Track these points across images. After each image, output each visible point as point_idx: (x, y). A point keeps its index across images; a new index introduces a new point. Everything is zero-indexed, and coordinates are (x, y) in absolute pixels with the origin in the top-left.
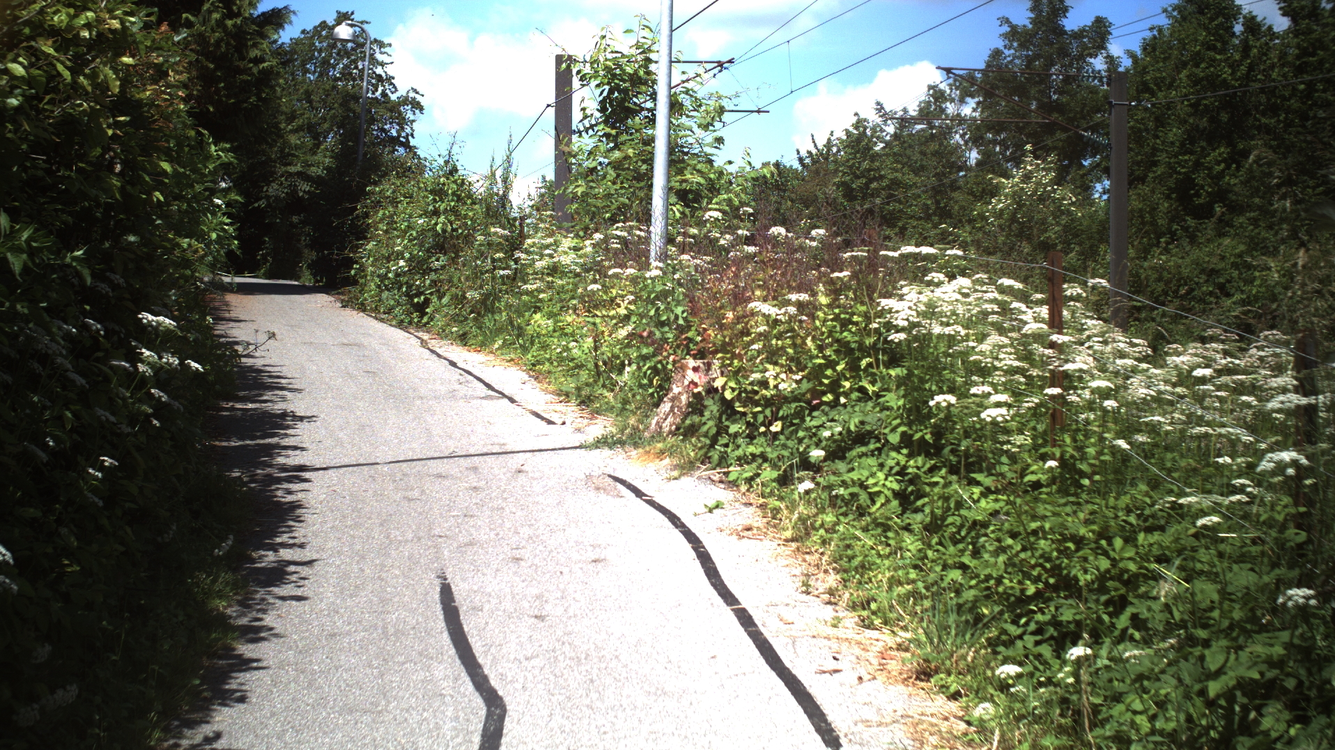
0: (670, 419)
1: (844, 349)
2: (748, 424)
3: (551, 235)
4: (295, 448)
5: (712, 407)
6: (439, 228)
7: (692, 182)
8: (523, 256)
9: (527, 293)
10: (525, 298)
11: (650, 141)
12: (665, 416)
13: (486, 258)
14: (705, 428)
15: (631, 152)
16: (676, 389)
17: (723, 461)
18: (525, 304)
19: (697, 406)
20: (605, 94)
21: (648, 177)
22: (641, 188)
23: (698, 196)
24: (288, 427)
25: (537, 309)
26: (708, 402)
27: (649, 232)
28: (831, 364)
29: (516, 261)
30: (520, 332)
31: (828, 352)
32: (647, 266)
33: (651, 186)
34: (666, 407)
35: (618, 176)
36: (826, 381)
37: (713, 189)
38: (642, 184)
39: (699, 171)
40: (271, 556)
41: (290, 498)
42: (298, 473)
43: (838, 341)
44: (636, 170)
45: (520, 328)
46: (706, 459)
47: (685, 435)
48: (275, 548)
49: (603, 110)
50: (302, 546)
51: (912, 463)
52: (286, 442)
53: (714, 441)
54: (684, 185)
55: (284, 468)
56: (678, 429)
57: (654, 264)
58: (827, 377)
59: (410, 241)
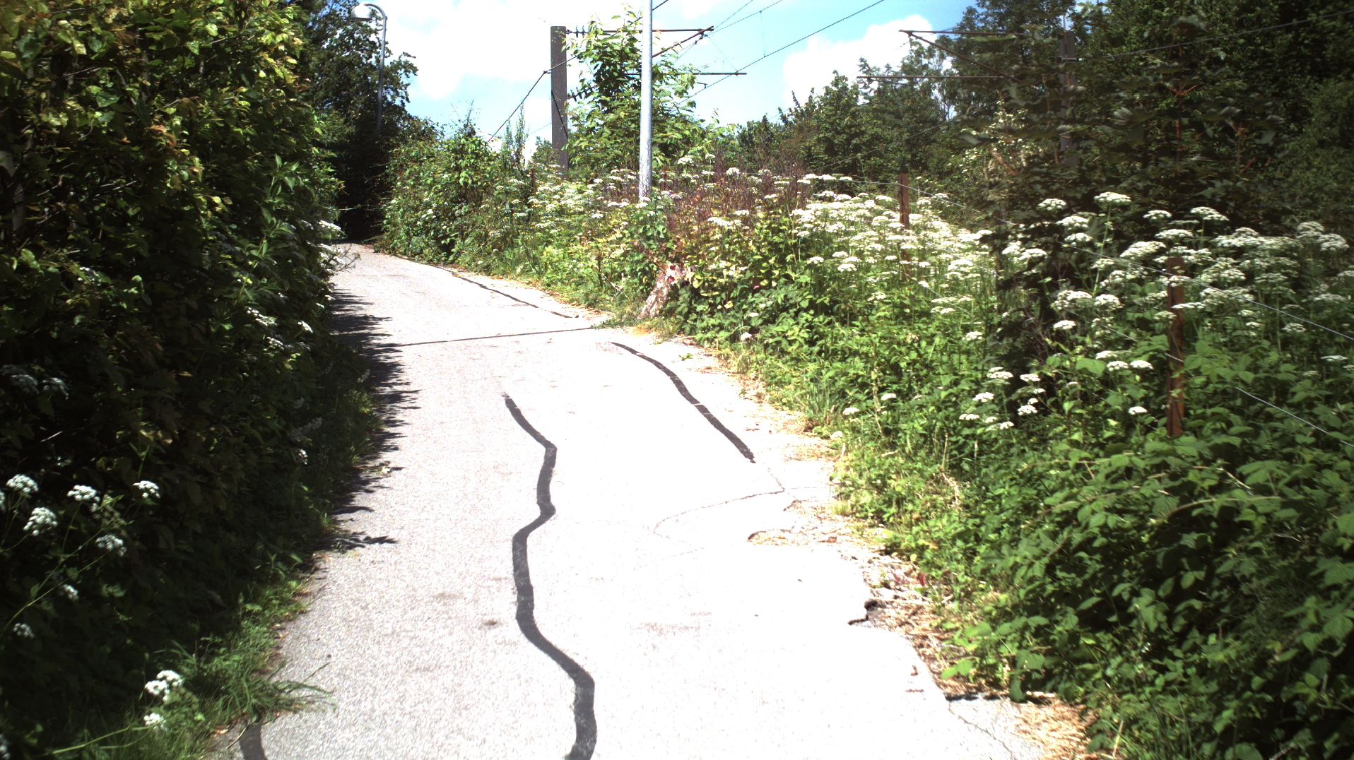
0: (655, 307)
1: (774, 247)
2: (710, 305)
3: (558, 183)
4: (383, 335)
5: (685, 294)
6: (461, 181)
7: (671, 139)
8: (536, 201)
9: (540, 230)
10: (539, 234)
11: (637, 105)
12: (652, 304)
13: (504, 204)
14: (679, 309)
15: (622, 115)
16: (659, 285)
17: (693, 330)
18: (538, 239)
19: (674, 294)
20: (599, 68)
21: (636, 133)
22: (631, 143)
23: (676, 148)
24: (372, 324)
25: (549, 243)
26: (682, 292)
27: (638, 176)
28: (766, 259)
29: (529, 206)
30: (535, 261)
31: (763, 250)
32: (636, 200)
33: (639, 141)
34: (652, 298)
35: (613, 133)
36: (763, 271)
37: (688, 142)
38: (632, 139)
39: (677, 129)
40: (388, 390)
41: (389, 361)
42: (391, 348)
43: (770, 243)
44: (627, 129)
45: (534, 257)
46: (681, 331)
47: (666, 316)
48: (390, 385)
49: (598, 80)
50: (407, 384)
51: (816, 320)
52: (374, 332)
53: (687, 316)
54: (665, 140)
55: (379, 345)
56: (661, 311)
57: (642, 198)
58: (764, 268)
59: (436, 193)
